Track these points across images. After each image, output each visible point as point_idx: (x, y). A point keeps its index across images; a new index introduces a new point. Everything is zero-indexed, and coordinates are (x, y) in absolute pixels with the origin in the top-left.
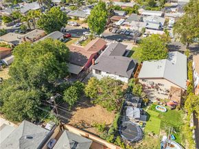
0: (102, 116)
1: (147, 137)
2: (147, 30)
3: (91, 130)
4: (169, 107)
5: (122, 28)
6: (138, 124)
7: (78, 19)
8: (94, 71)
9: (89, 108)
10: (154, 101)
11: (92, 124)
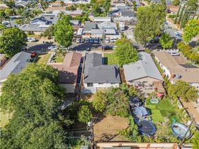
0: (117, 124)
1: (158, 127)
2: (107, 36)
3: (116, 139)
4: (159, 98)
5: (84, 37)
6: (147, 119)
7: (33, 34)
8: (86, 85)
9: (102, 121)
10: (147, 97)
11: (113, 134)
